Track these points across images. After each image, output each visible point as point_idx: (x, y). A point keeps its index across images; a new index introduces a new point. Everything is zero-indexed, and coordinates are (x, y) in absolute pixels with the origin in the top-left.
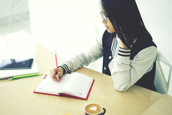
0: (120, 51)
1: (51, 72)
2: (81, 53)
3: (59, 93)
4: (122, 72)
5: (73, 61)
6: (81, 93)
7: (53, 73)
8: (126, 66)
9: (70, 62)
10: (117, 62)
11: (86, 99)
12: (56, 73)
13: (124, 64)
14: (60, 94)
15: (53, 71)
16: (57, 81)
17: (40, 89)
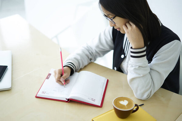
0: (132, 52)
1: (56, 73)
2: (87, 47)
3: (67, 99)
4: (142, 77)
5: (79, 58)
6: (94, 98)
7: (57, 76)
8: (145, 68)
9: (75, 58)
10: (132, 66)
11: (101, 106)
12: (62, 75)
13: (142, 67)
14: (69, 100)
15: (57, 73)
16: (63, 85)
17: (43, 92)
